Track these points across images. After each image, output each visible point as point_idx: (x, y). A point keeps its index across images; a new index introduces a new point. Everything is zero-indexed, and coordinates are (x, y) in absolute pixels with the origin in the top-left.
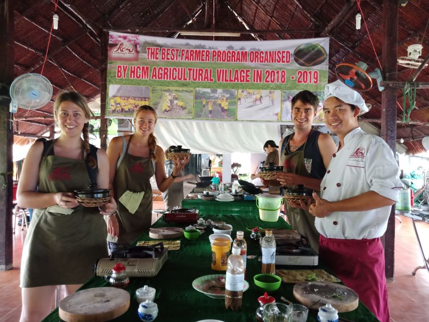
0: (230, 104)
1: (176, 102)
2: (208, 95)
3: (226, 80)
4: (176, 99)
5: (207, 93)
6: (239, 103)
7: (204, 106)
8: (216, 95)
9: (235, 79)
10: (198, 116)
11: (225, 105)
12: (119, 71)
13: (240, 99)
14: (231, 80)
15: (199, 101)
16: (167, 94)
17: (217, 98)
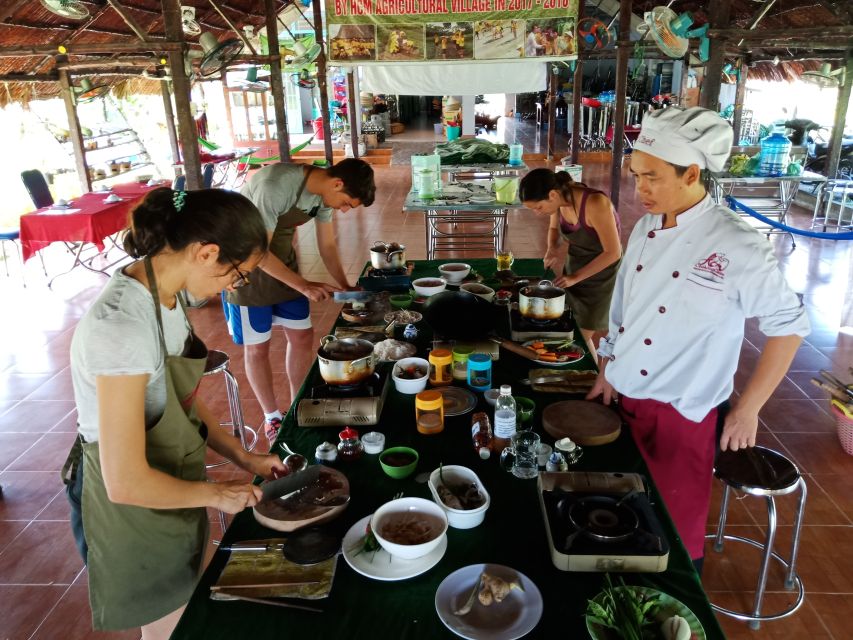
0: (466, 40)
1: (404, 41)
2: (440, 31)
3: (463, 10)
4: (405, 38)
5: (439, 28)
6: (476, 38)
7: (437, 44)
8: (450, 30)
9: (474, 7)
10: (431, 57)
11: (460, 41)
12: (338, 7)
13: (477, 33)
14: (469, 10)
15: (430, 38)
16: (394, 32)
17: (451, 34)
